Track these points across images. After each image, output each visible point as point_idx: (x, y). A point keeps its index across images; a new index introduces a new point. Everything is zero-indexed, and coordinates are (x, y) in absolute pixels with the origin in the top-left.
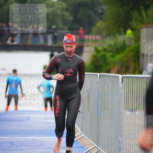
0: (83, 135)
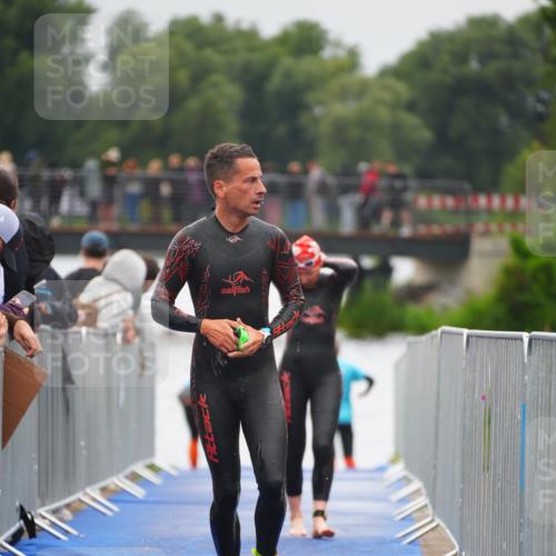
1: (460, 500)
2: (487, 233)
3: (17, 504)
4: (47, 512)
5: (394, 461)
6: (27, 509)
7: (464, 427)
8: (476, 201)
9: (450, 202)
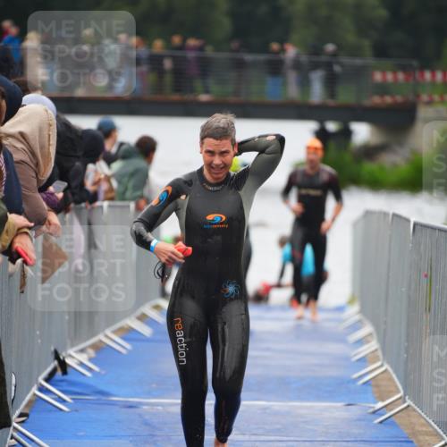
0: (409, 402)
1: (405, 356)
2: (430, 103)
3: (52, 349)
4: (76, 352)
5: (351, 302)
6: (59, 352)
7: (409, 297)
8: (422, 75)
9: (401, 76)
